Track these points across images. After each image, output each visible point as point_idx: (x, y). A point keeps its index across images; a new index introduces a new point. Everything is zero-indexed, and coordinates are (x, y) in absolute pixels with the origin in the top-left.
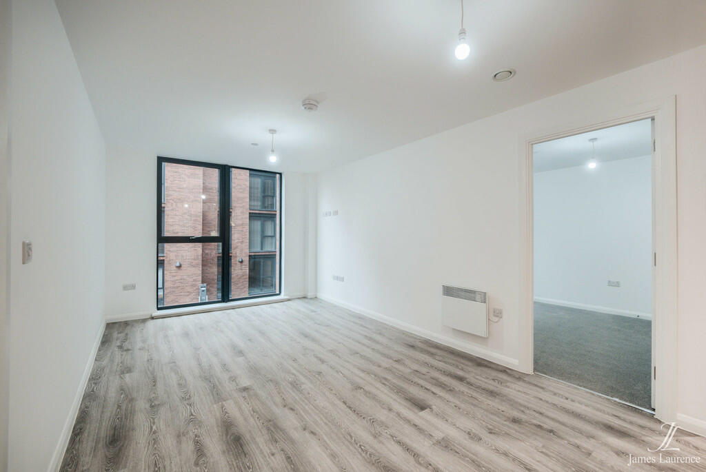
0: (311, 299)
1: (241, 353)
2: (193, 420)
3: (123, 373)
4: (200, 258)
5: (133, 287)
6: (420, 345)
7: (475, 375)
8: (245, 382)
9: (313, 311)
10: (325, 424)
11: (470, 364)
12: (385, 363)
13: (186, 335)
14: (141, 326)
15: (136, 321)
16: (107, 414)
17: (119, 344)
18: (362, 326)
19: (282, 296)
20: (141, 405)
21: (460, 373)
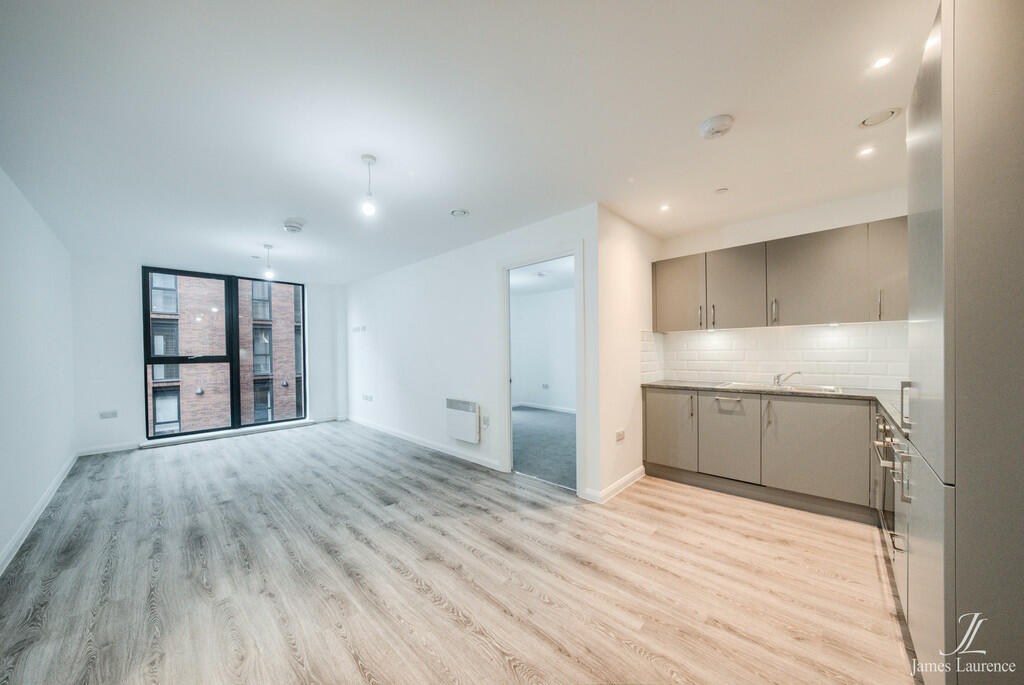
0: (341, 421)
1: (235, 474)
2: (159, 529)
3: (90, 499)
5: (114, 414)
6: (427, 456)
7: (460, 478)
8: (227, 497)
9: (335, 433)
10: (291, 521)
11: (460, 468)
12: (381, 472)
13: (178, 462)
14: (124, 457)
15: (117, 453)
16: (63, 533)
17: (91, 474)
18: (380, 444)
19: (307, 420)
20: (105, 522)
21: (445, 476)
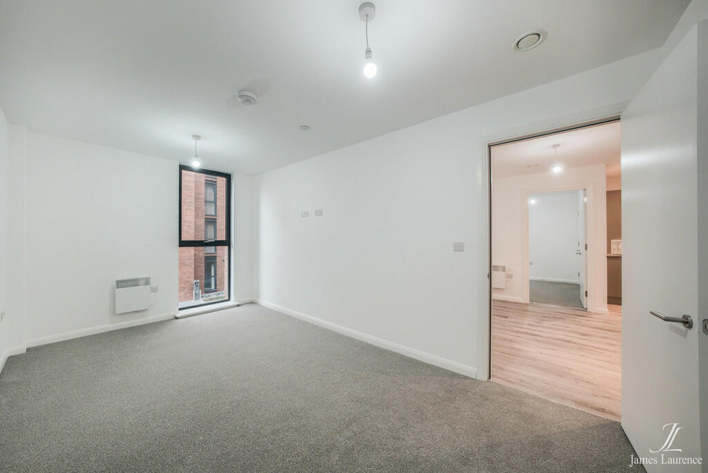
4: (193, 258)
